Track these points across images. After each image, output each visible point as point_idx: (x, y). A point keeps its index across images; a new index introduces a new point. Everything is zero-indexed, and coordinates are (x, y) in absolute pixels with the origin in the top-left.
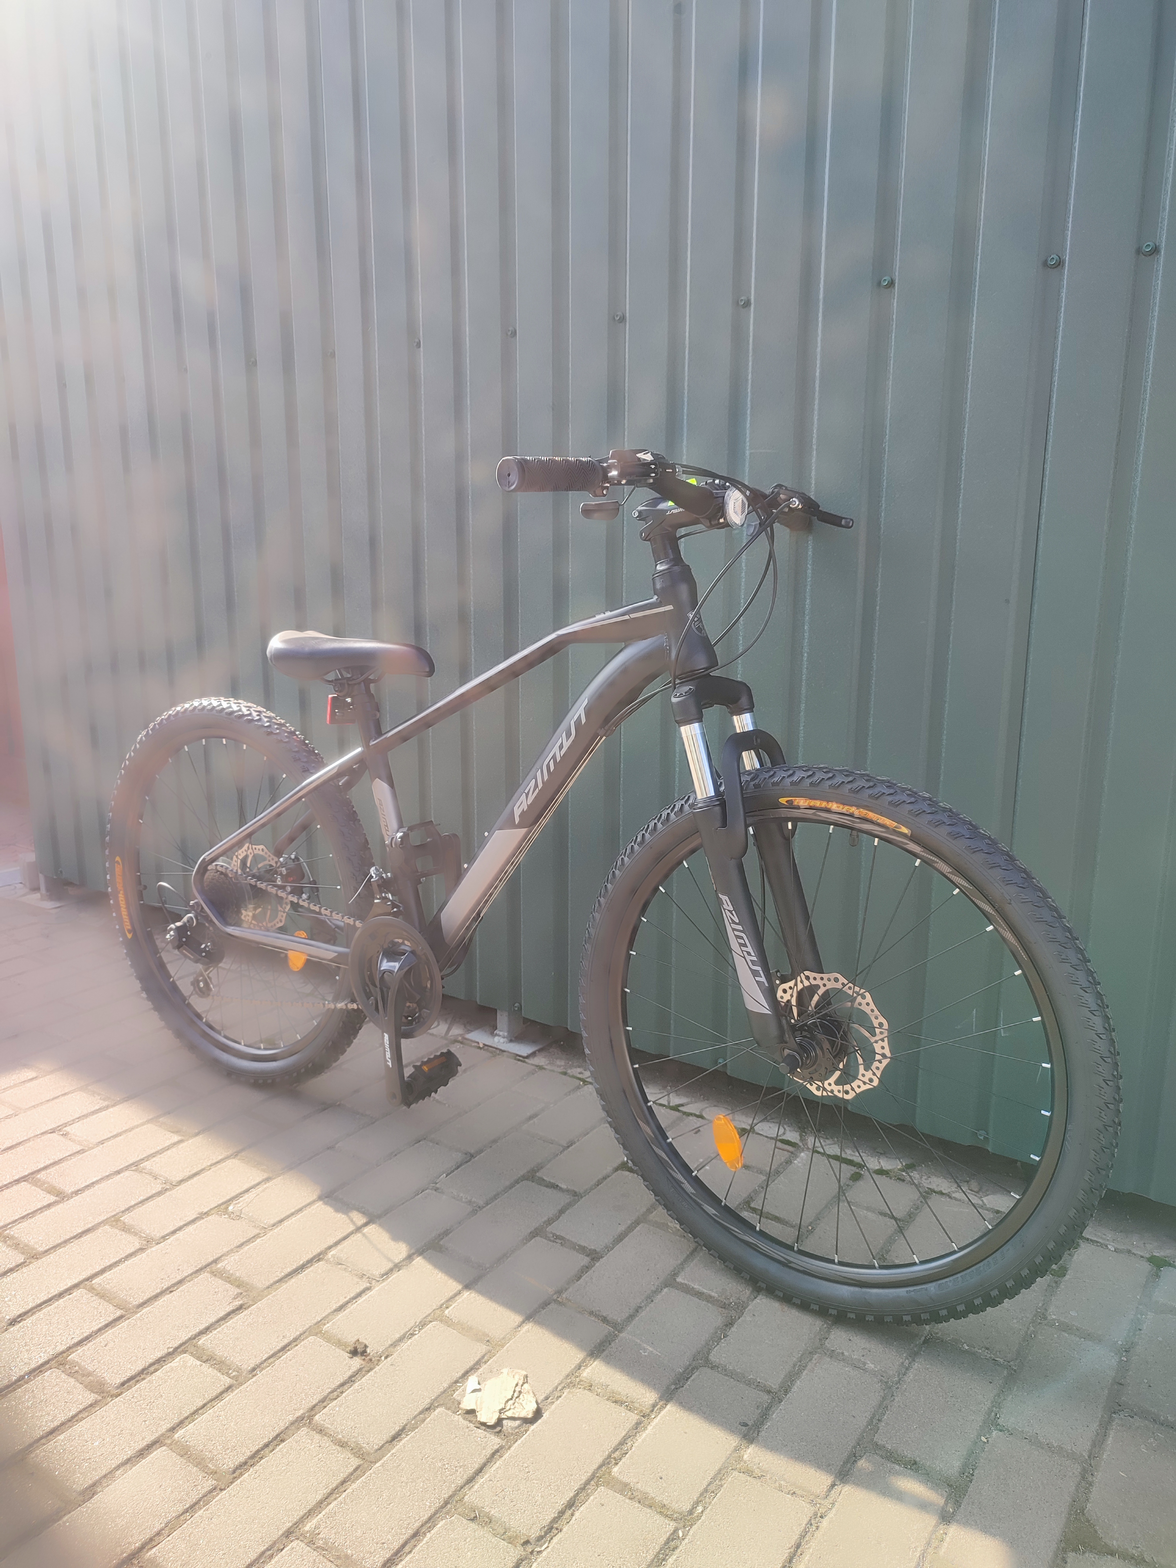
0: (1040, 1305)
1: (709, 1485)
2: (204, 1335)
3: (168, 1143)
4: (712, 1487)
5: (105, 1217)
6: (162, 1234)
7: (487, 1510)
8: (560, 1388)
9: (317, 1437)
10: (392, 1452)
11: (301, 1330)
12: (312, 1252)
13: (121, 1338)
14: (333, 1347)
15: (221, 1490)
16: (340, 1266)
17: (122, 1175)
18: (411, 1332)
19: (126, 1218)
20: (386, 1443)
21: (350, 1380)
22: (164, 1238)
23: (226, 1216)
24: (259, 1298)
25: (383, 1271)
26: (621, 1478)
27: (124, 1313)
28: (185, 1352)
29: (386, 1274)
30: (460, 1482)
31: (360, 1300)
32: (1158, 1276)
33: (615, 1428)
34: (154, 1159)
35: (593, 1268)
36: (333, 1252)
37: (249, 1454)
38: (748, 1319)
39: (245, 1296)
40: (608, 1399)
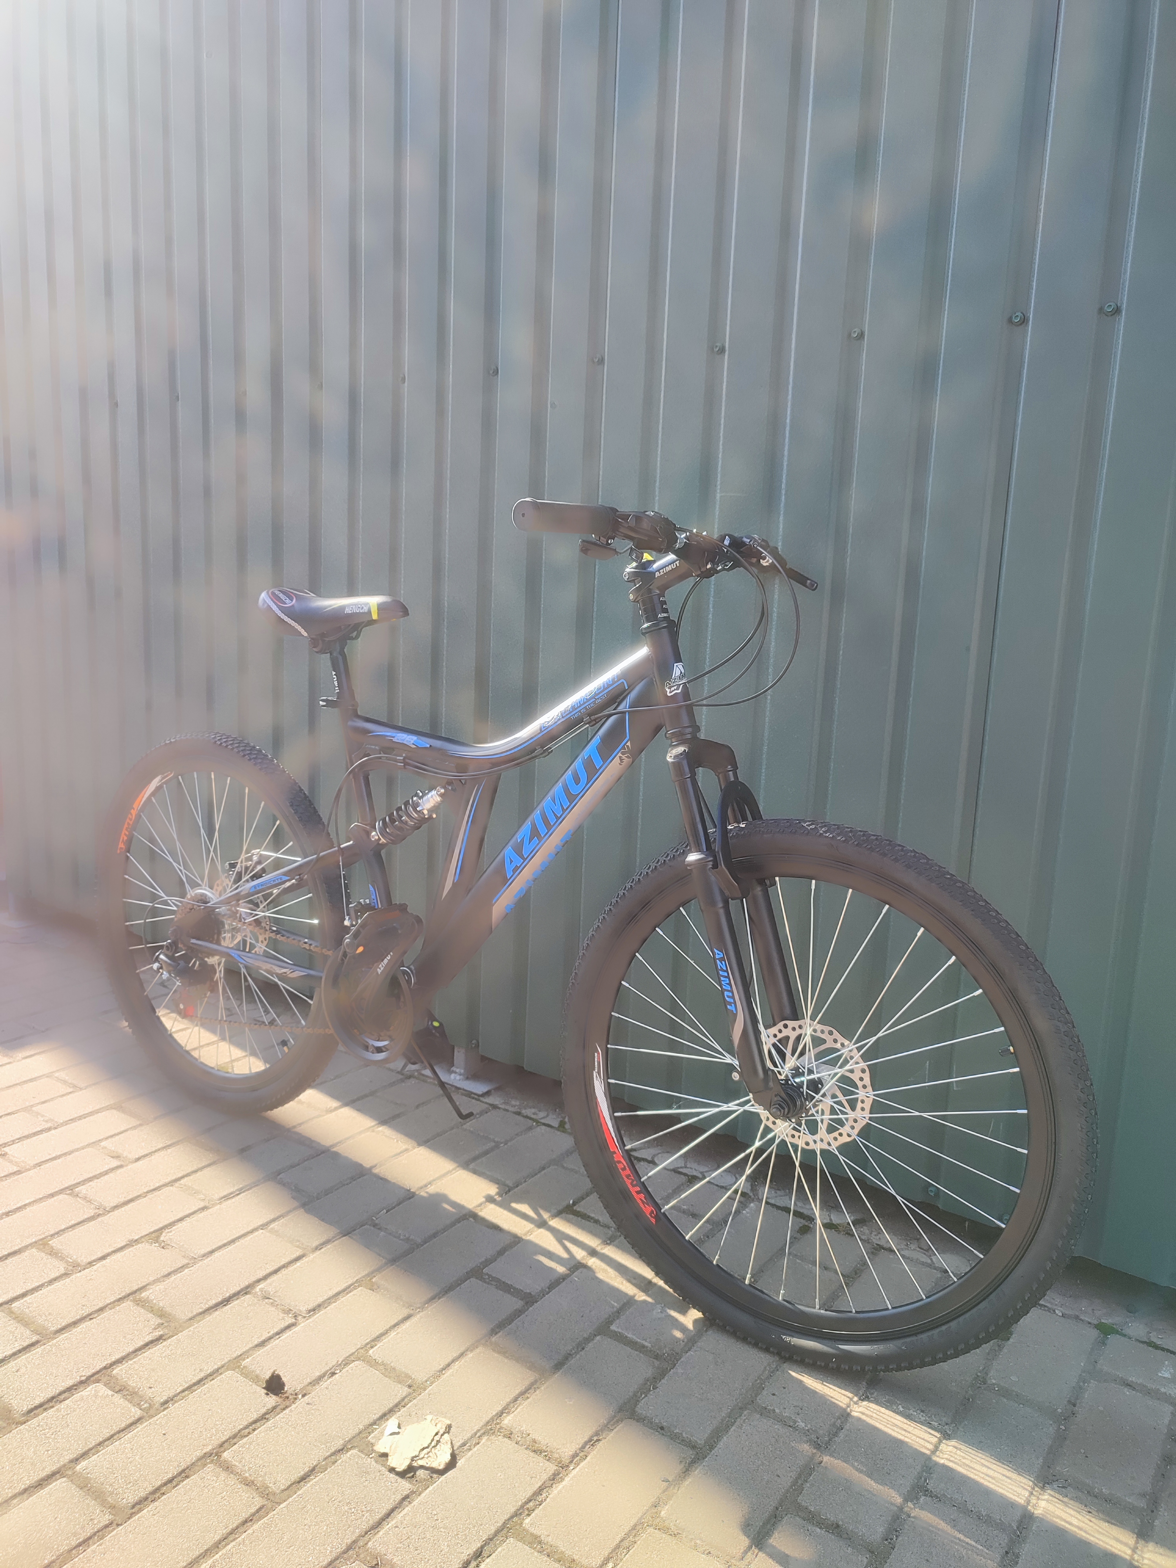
0: (981, 1368)
1: (622, 1541)
2: (120, 1365)
3: (106, 1168)
4: (626, 1543)
5: (34, 1240)
6: (89, 1260)
7: (389, 1557)
8: (478, 1434)
9: (223, 1475)
10: (298, 1494)
11: (219, 1364)
12: (239, 1284)
13: (34, 1364)
14: (250, 1383)
15: (118, 1525)
16: (267, 1300)
17: (55, 1198)
18: (333, 1370)
19: (54, 1243)
20: (293, 1484)
21: (264, 1418)
22: (91, 1264)
23: (157, 1245)
24: (180, 1329)
25: (311, 1307)
26: (532, 1530)
27: (40, 1338)
28: (98, 1381)
29: (314, 1310)
30: (365, 1527)
31: (285, 1336)
32: (1104, 1344)
33: (532, 1478)
34: (91, 1183)
35: (526, 1313)
36: (262, 1285)
37: (150, 1489)
38: (680, 1371)
39: (166, 1327)
40: (526, 1449)
